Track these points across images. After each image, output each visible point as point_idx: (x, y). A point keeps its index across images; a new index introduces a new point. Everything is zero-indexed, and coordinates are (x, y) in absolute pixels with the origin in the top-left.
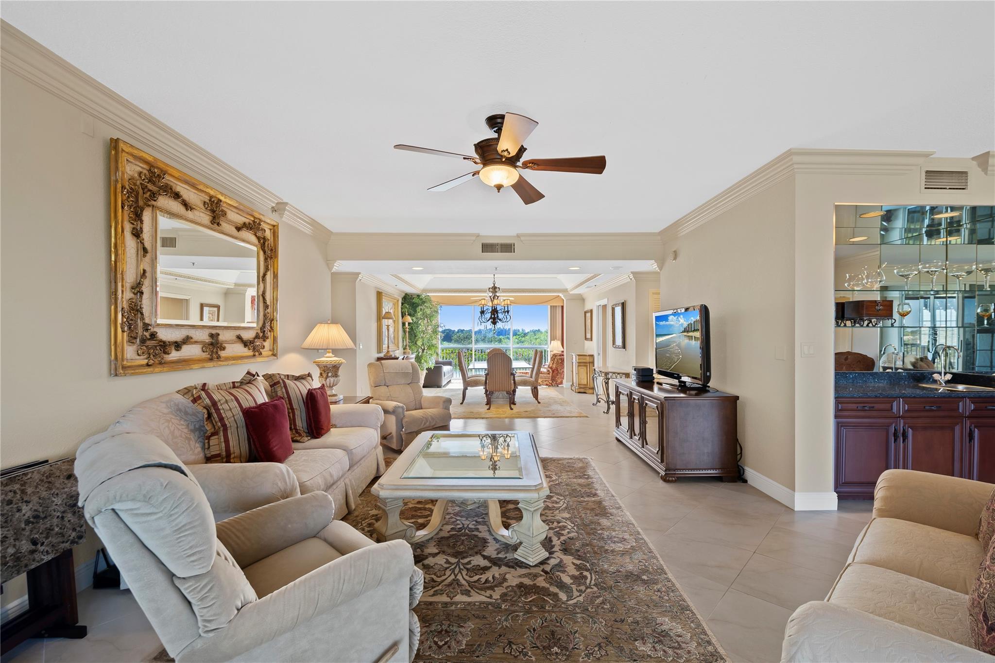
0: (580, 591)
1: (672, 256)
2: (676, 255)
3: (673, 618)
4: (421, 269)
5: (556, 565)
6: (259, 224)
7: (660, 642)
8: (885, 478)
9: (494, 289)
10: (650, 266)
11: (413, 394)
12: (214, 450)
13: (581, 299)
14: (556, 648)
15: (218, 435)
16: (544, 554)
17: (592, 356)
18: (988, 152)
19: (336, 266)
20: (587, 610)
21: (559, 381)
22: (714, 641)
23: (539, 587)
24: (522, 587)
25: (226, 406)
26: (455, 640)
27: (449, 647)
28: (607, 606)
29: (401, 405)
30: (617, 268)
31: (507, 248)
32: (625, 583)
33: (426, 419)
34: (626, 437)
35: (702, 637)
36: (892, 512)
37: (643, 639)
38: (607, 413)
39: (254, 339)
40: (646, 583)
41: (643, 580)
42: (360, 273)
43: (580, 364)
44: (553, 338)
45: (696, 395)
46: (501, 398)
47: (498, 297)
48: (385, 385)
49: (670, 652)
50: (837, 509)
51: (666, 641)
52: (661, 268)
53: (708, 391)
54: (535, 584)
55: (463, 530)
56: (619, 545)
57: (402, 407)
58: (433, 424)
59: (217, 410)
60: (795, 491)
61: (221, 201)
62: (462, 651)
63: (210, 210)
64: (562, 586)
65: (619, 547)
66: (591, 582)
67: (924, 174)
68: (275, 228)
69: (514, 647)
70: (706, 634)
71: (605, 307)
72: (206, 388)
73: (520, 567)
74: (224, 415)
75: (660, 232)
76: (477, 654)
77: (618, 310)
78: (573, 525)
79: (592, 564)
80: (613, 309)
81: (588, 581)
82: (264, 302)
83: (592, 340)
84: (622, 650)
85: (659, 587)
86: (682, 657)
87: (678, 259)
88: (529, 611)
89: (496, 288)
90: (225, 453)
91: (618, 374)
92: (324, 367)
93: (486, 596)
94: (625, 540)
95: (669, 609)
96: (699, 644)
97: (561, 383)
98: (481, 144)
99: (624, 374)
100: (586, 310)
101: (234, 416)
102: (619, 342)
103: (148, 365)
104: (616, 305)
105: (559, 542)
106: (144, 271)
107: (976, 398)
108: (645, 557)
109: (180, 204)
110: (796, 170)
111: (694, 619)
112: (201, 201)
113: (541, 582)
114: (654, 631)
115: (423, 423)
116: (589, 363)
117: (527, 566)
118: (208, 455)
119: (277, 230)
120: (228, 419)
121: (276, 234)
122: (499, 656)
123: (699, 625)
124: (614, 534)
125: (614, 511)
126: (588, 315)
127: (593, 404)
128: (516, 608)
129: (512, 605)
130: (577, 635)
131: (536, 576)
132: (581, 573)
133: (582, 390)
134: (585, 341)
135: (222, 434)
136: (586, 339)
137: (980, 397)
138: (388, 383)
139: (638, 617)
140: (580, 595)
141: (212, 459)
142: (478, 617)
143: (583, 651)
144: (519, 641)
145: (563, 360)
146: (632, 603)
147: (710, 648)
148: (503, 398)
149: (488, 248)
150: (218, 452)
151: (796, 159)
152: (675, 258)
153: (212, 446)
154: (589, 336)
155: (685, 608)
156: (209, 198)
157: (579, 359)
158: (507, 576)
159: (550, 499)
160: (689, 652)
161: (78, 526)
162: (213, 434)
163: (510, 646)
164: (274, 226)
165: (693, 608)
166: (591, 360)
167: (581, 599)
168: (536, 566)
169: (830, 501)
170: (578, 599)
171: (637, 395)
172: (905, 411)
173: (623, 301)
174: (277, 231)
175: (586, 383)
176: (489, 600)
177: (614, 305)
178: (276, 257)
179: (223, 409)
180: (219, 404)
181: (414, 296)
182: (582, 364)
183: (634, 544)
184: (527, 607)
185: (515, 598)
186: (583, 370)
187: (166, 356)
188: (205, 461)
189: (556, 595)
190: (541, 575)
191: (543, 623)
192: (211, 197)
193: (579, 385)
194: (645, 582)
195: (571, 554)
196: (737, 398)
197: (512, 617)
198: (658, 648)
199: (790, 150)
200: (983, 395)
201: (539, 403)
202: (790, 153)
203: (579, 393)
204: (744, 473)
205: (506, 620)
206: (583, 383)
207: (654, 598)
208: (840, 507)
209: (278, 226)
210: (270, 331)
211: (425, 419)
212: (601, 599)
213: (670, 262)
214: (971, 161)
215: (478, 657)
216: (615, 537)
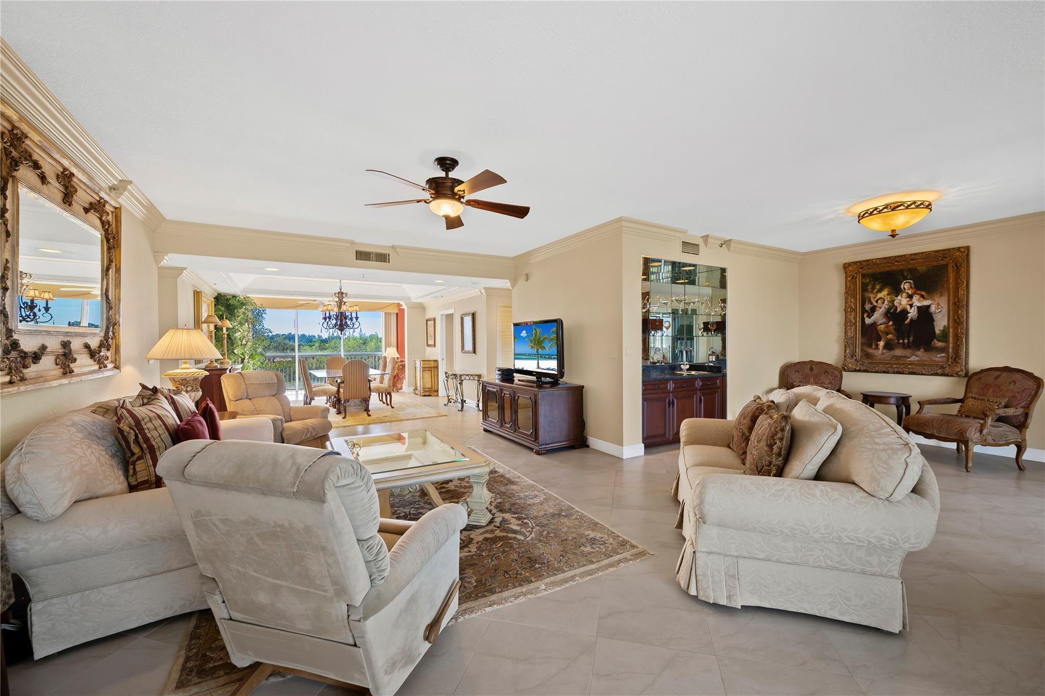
0: (529, 531)
1: (524, 278)
2: (527, 277)
3: (593, 530)
4: (277, 270)
5: (502, 521)
6: (104, 206)
7: (593, 544)
8: (685, 425)
9: (341, 294)
10: (505, 284)
11: (280, 406)
12: (141, 477)
13: (422, 308)
14: (537, 565)
15: (143, 459)
16: (490, 516)
17: (437, 361)
18: (708, 235)
19: (166, 260)
20: (541, 540)
21: (399, 387)
22: (620, 535)
23: (500, 536)
24: (487, 540)
25: (150, 425)
26: (466, 582)
27: (465, 587)
28: (552, 535)
29: (280, 417)
30: (474, 283)
31: (382, 258)
32: (554, 520)
33: (307, 429)
34: (497, 427)
35: (613, 535)
36: (693, 441)
37: (583, 545)
38: (462, 411)
39: (99, 347)
40: (567, 517)
41: (563, 515)
42: (185, 269)
43: (424, 369)
44: (388, 345)
45: (551, 387)
46: (352, 406)
47: (345, 303)
48: (246, 398)
49: (602, 546)
50: (643, 454)
51: (596, 542)
52: (513, 286)
53: (559, 384)
54: (496, 536)
55: (409, 516)
56: (535, 499)
57: (281, 420)
58: (314, 434)
59: (141, 429)
60: (622, 446)
61: (74, 175)
62: (476, 587)
63: (63, 185)
64: (515, 532)
65: (536, 500)
66: (532, 524)
67: (681, 243)
68: (117, 211)
69: (510, 573)
70: (614, 533)
71: (450, 317)
72: (124, 406)
73: (477, 528)
74: (149, 435)
75: (513, 257)
76: (488, 584)
77: (468, 321)
78: (495, 494)
79: (525, 515)
80: (462, 319)
81: (530, 525)
82: (107, 302)
83: (435, 346)
84: (576, 554)
85: (575, 516)
86: (609, 547)
87: (529, 281)
88: (504, 552)
89: (342, 293)
90: (154, 478)
91: (472, 375)
92: (182, 380)
93: (466, 552)
94: (537, 496)
95: (588, 527)
96: (614, 539)
97: (401, 389)
98: (435, 180)
99: (476, 375)
100: (427, 317)
101: (160, 435)
102: (469, 346)
103: (11, 382)
104: (466, 315)
105: (492, 506)
106: (7, 260)
107: (703, 379)
108: (556, 502)
109: (36, 176)
110: (623, 231)
111: (605, 528)
112: (55, 172)
113: (498, 533)
114: (587, 539)
115: (305, 433)
116: (434, 367)
117: (481, 527)
118: (134, 483)
119: (119, 213)
120: (154, 440)
121: (119, 218)
122: (503, 581)
123: (608, 530)
124: (527, 494)
125: (516, 480)
126: (431, 323)
127: (445, 405)
128: (494, 553)
129: (489, 552)
130: (545, 555)
131: (492, 531)
132: (523, 522)
133: (427, 393)
134: (426, 347)
135: (148, 456)
136: (428, 345)
137: (704, 378)
138: (251, 396)
139: (574, 535)
140: (531, 534)
141: (139, 487)
142: (471, 565)
143: (555, 561)
144: (512, 568)
145: (404, 366)
146: (565, 529)
147: (620, 539)
148: (355, 406)
149: (363, 256)
150: (146, 478)
151: (624, 223)
152: (527, 280)
153: (139, 471)
154: (431, 342)
155: (596, 524)
156: (62, 170)
157: (423, 364)
158: (471, 536)
159: (463, 481)
160: (611, 544)
161: (7, 584)
162: (139, 458)
163: (507, 573)
164: (116, 208)
165: (600, 522)
166: (435, 365)
167: (533, 535)
168: (487, 525)
169: (640, 449)
170: (531, 536)
171: (507, 391)
172: (673, 389)
173: (473, 312)
174: (119, 215)
175: (430, 386)
176: (470, 554)
177: (462, 315)
178: (119, 246)
179: (148, 429)
180: (143, 423)
181: (228, 297)
182: (426, 369)
183: (545, 497)
184: (501, 550)
185: (488, 548)
186: (427, 375)
187: (25, 371)
188: (128, 491)
189: (515, 538)
190: (496, 530)
191: (519, 555)
192: (65, 169)
193: (423, 388)
194: (565, 516)
195: (508, 512)
196: (583, 387)
197: (495, 558)
198: (595, 547)
199: (621, 217)
200: (705, 376)
201: (393, 407)
202: (620, 220)
203: (424, 396)
204: (587, 441)
205: (492, 560)
206: (428, 387)
207: (576, 523)
208: (645, 453)
209: (120, 208)
210: (112, 339)
211: (305, 430)
212: (546, 532)
213: (522, 282)
214: (700, 238)
215: (490, 586)
216: (529, 496)
